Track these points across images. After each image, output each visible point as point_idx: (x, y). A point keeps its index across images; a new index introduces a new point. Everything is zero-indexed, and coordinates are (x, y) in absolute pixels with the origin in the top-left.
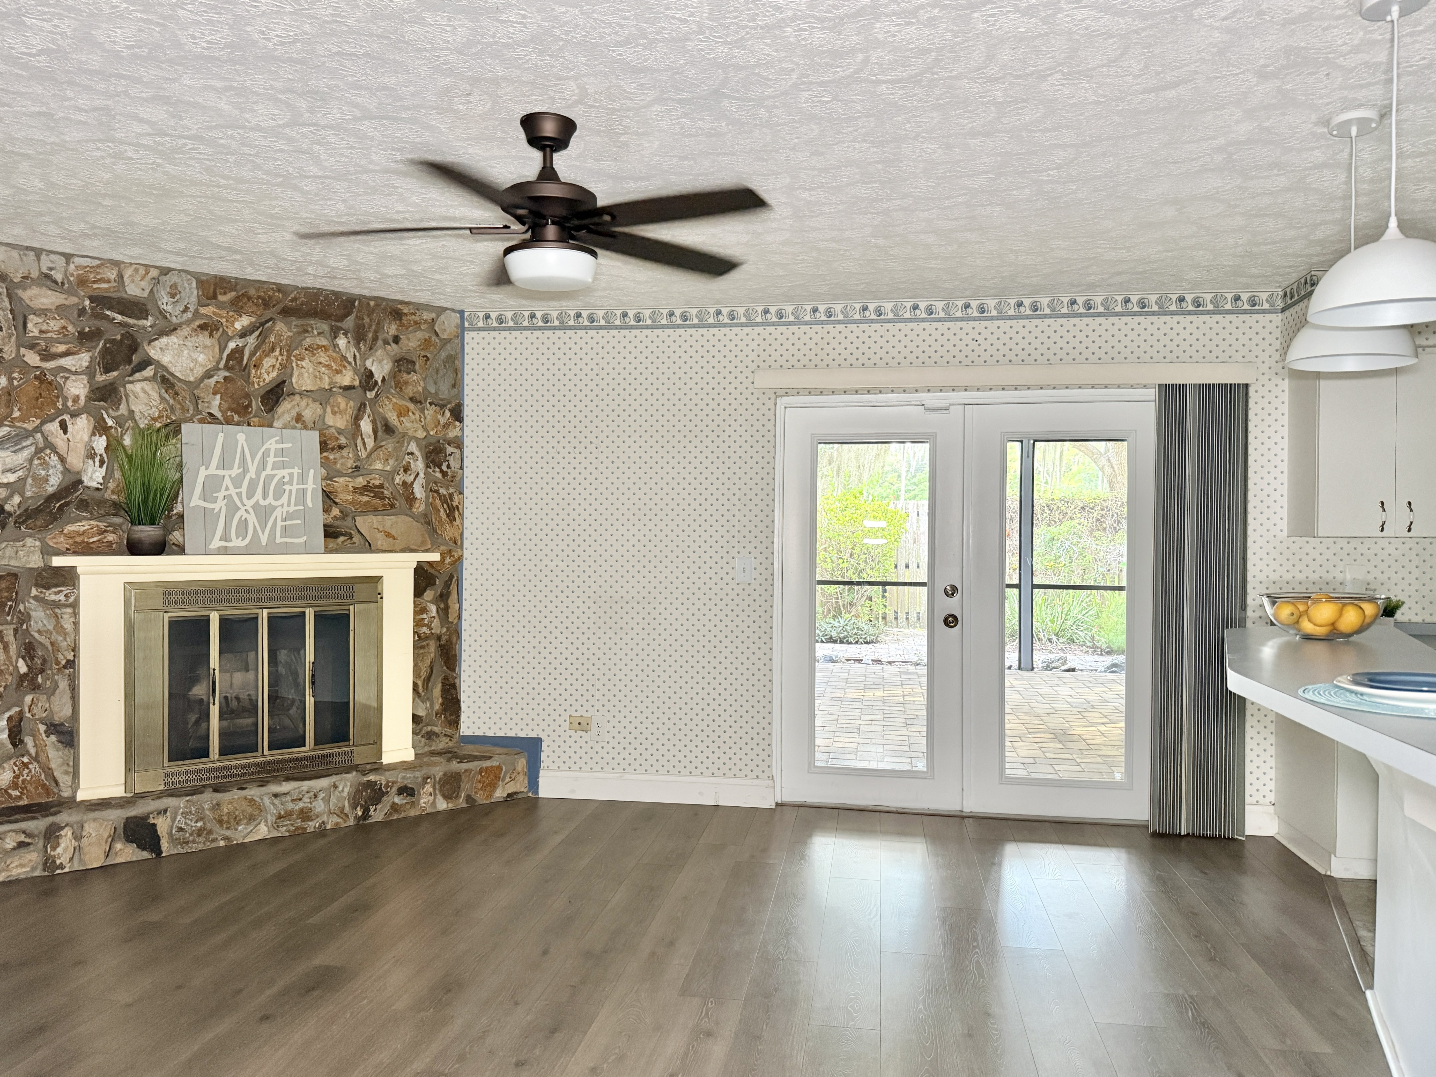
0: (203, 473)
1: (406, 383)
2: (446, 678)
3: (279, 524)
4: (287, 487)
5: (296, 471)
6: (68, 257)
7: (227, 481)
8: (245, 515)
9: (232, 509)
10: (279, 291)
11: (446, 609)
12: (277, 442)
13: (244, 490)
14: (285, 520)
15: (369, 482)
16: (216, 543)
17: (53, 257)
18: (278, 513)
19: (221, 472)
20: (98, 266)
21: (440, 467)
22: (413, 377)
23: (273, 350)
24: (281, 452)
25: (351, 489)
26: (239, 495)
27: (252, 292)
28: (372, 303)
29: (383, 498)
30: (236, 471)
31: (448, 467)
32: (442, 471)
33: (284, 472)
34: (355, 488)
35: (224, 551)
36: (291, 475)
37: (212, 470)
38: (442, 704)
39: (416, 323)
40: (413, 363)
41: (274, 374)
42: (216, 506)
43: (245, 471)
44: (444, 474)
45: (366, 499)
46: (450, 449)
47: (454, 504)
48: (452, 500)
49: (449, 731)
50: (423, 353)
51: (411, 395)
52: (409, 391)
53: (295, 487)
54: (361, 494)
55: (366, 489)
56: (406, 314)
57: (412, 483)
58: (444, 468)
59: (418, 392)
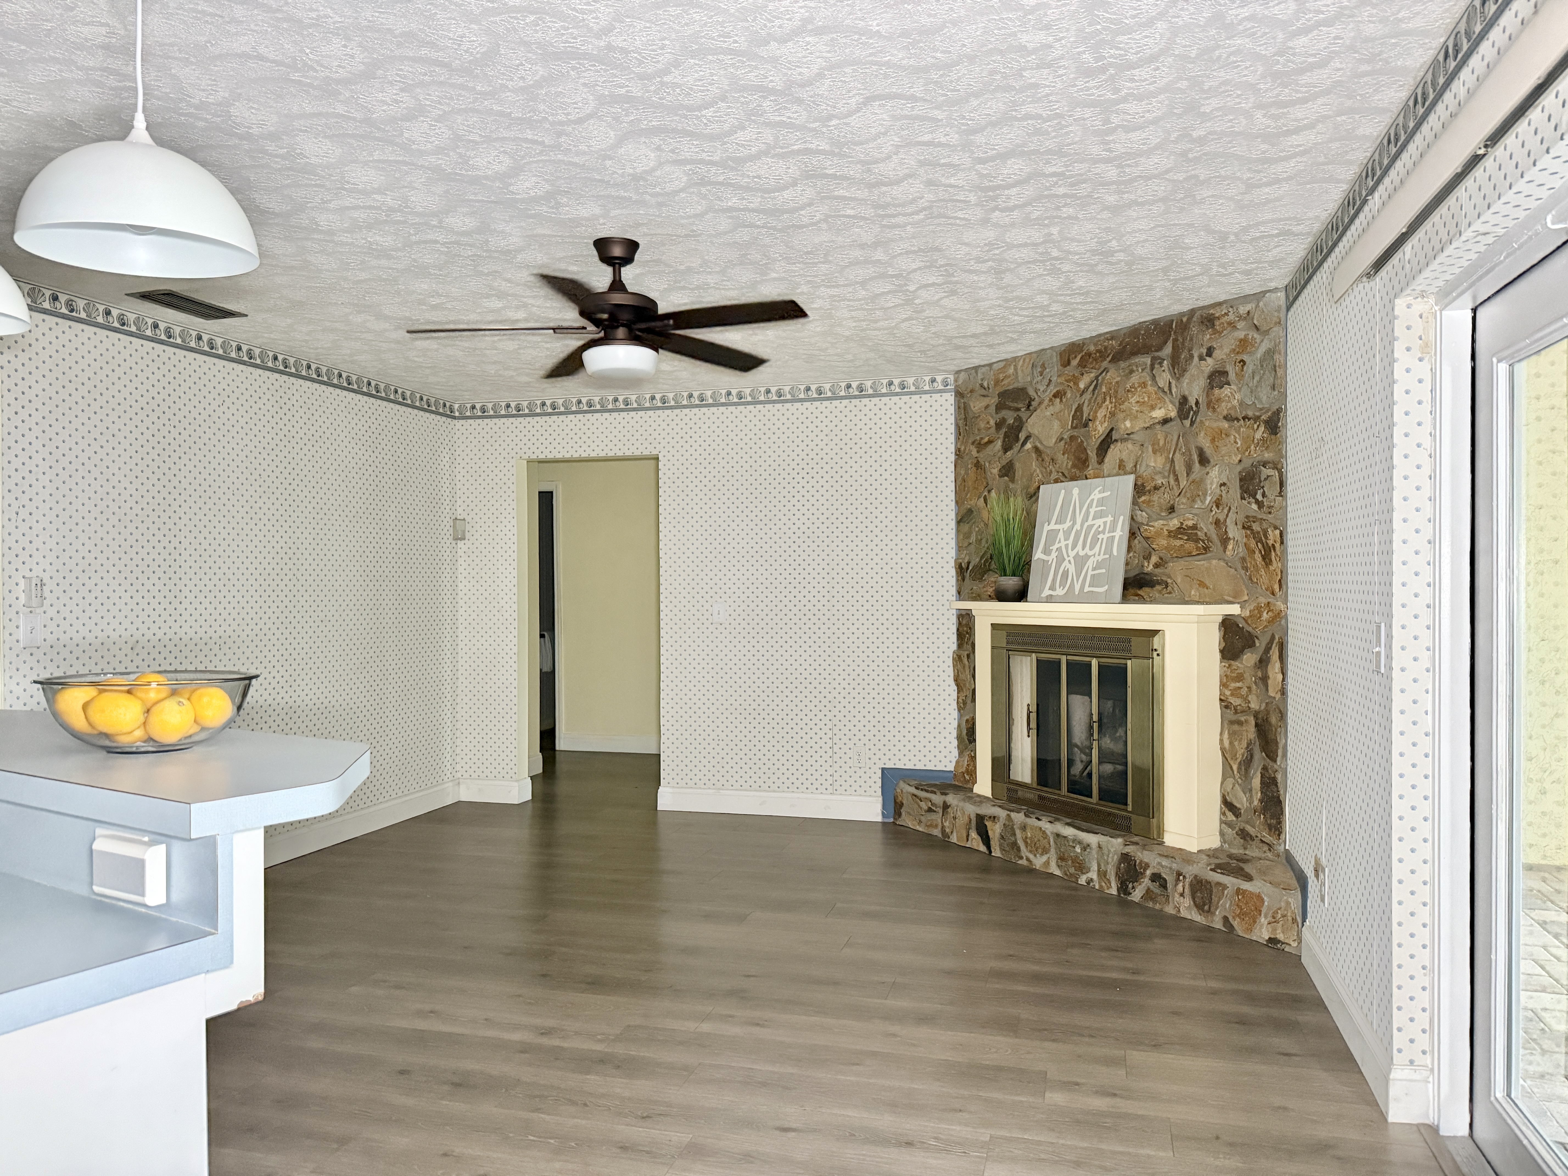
0: (1047, 528)
1: (1219, 400)
2: (1265, 768)
3: (1090, 573)
4: (1100, 536)
5: (1109, 519)
6: (990, 365)
7: (1061, 535)
8: (1068, 566)
9: (1060, 560)
10: (1112, 338)
11: (1265, 679)
12: (1100, 492)
13: (1070, 542)
14: (1094, 569)
15: (1182, 524)
16: (1047, 592)
17: (984, 369)
18: (1090, 563)
19: (1057, 527)
20: (1004, 367)
21: (1254, 497)
22: (1227, 390)
23: (1105, 400)
24: (1101, 502)
25: (1166, 533)
26: (1067, 546)
27: (1092, 348)
28: (1185, 319)
29: (1197, 540)
30: (1068, 524)
31: (1264, 495)
32: (1257, 502)
33: (1099, 522)
34: (1170, 532)
35: (1050, 600)
36: (1105, 523)
37: (1053, 526)
38: (1261, 801)
39: (1230, 323)
40: (1225, 373)
41: (1106, 424)
42: (1050, 558)
43: (1074, 524)
44: (1260, 505)
45: (1178, 543)
46: (1266, 472)
47: (1270, 542)
48: (1266, 538)
49: (1268, 838)
50: (1239, 358)
51: (1225, 413)
52: (1223, 409)
53: (1107, 535)
54: (1175, 537)
55: (1180, 531)
56: (1218, 318)
57: (1225, 520)
58: (1259, 497)
59: (1234, 407)
